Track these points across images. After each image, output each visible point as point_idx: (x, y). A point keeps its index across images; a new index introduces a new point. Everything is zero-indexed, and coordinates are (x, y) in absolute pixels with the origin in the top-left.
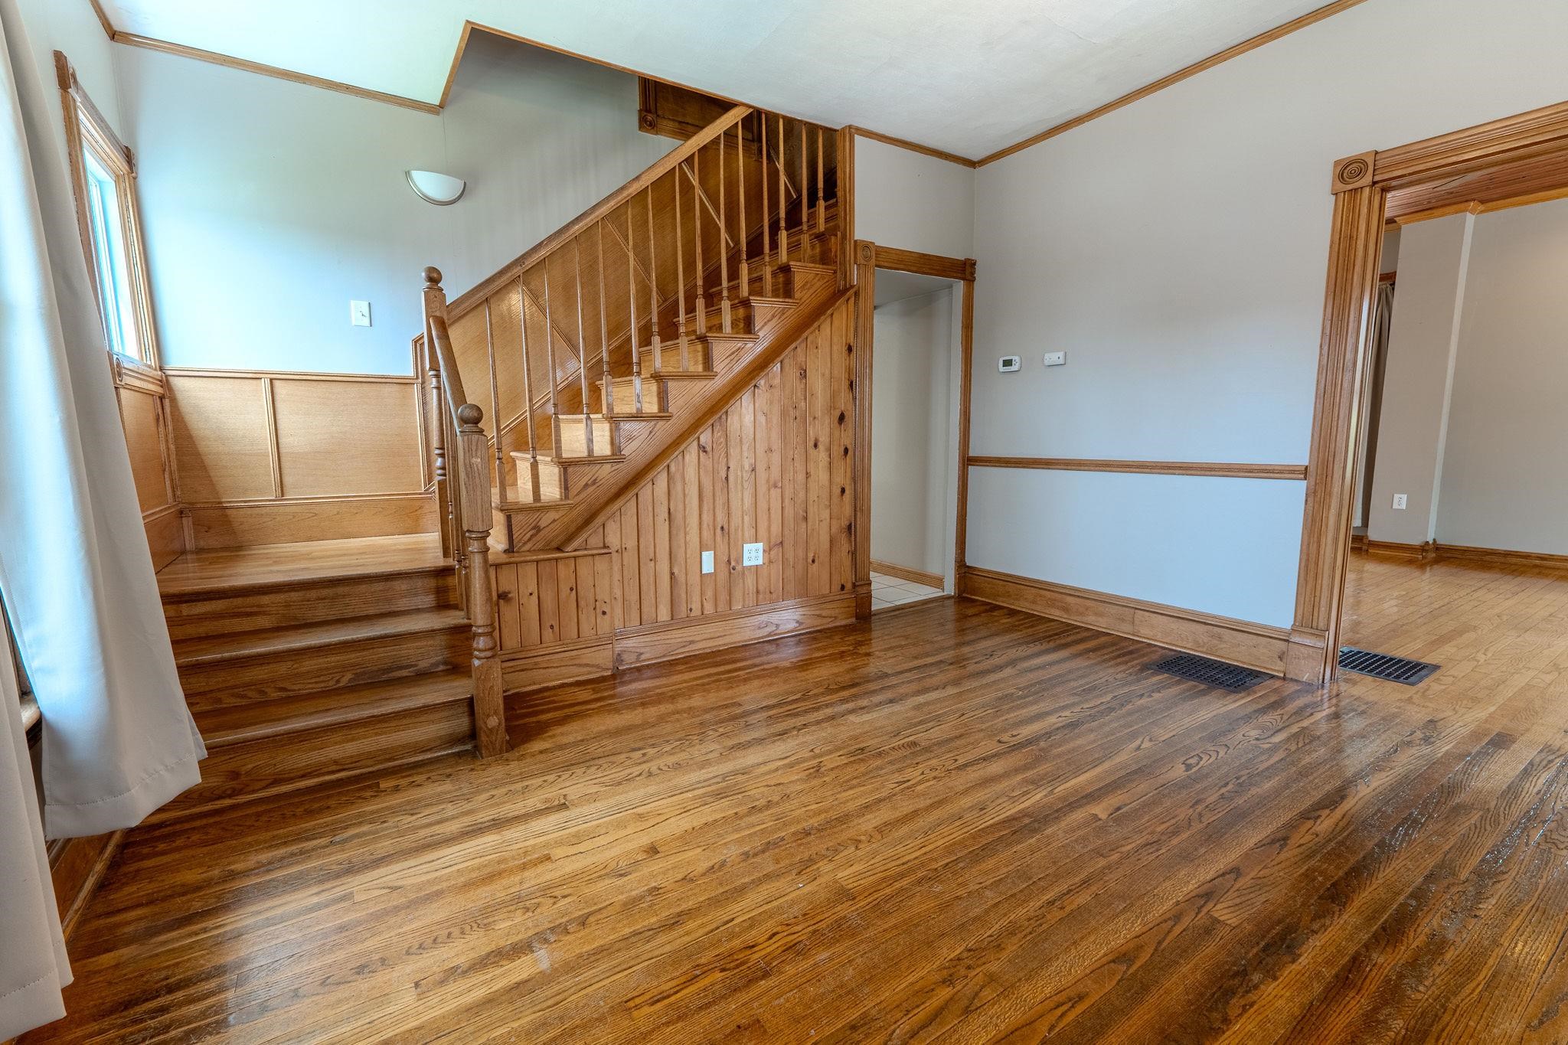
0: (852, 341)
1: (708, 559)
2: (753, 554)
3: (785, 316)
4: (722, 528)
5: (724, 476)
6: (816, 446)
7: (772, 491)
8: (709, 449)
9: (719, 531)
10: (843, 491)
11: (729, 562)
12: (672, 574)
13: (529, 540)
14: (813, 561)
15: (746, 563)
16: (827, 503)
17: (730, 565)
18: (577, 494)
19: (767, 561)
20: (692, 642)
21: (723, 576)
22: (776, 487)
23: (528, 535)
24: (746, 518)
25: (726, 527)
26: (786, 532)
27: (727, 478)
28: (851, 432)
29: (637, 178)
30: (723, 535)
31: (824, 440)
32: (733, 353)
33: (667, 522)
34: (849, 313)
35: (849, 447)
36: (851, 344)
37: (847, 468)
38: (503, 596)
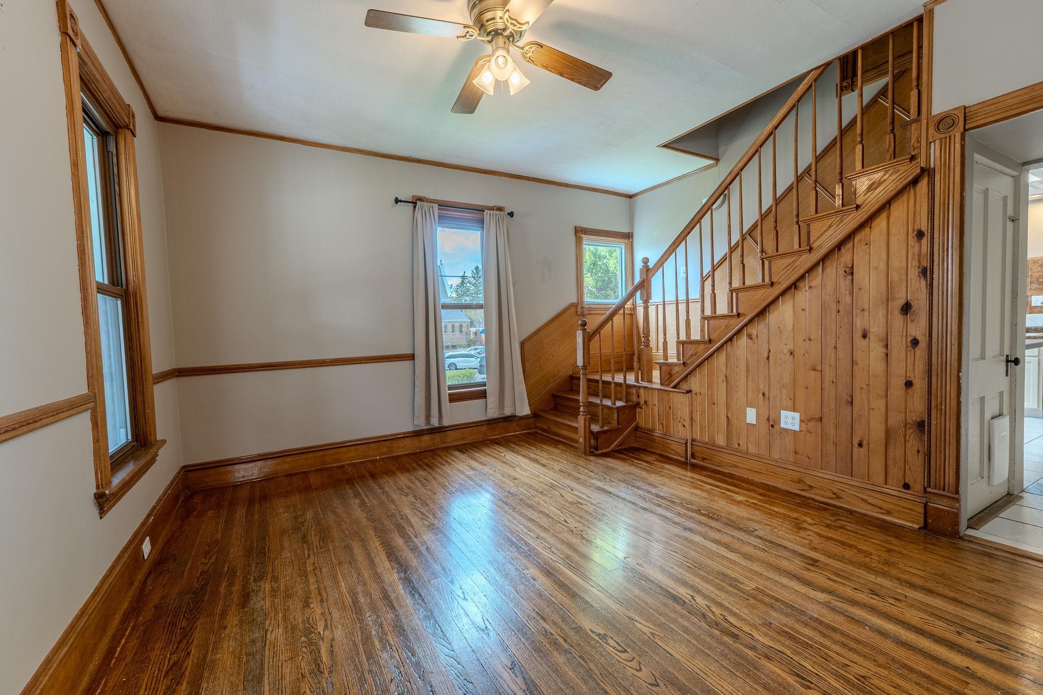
0: (924, 226)
1: (751, 416)
2: (790, 420)
4: (764, 394)
5: (766, 355)
6: (864, 336)
7: (812, 373)
8: (754, 337)
9: (761, 395)
10: (909, 384)
11: (768, 419)
12: (727, 417)
13: (667, 379)
14: (860, 445)
15: (783, 425)
16: (883, 394)
17: (773, 423)
18: (689, 359)
19: (803, 429)
20: (736, 466)
21: (764, 427)
22: (814, 369)
23: (667, 378)
24: (784, 391)
25: (767, 394)
26: (826, 410)
27: (768, 358)
28: (923, 322)
30: (764, 400)
31: (877, 329)
32: (789, 264)
33: (725, 381)
34: (918, 197)
35: (919, 338)
36: (922, 229)
37: (917, 359)
38: (646, 402)
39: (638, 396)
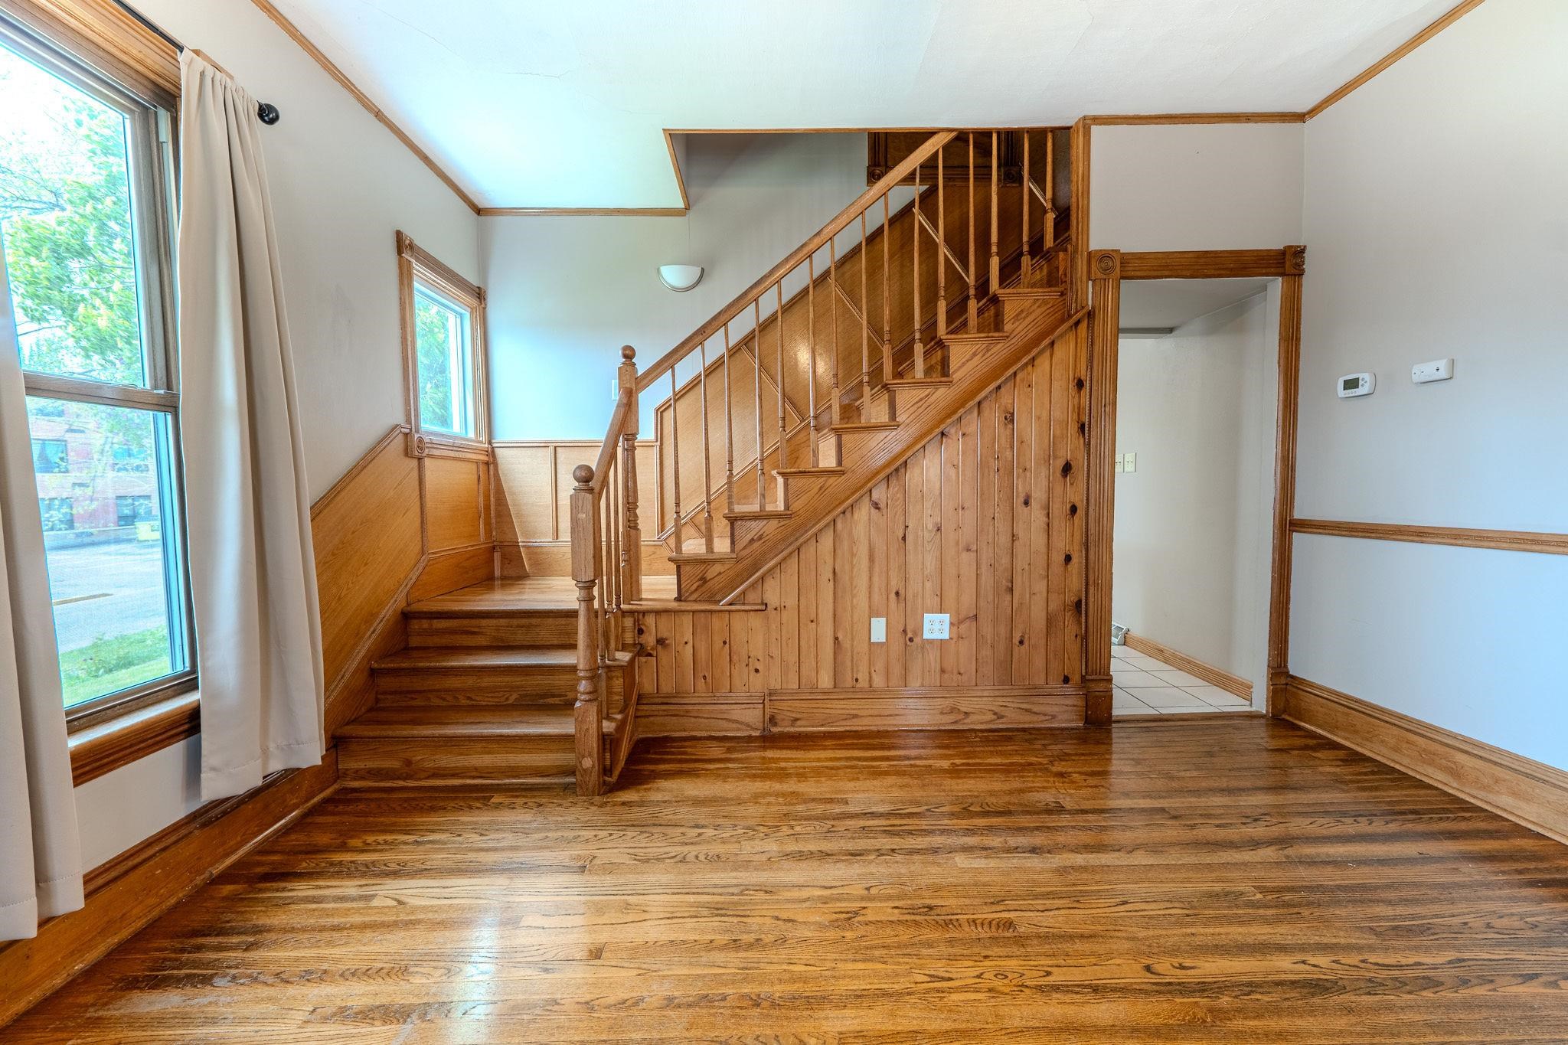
0: (1083, 374)
1: (879, 630)
2: (937, 626)
3: (990, 353)
4: (897, 594)
5: (901, 535)
6: (1026, 503)
7: (965, 556)
8: (882, 505)
9: (893, 596)
10: (1068, 559)
11: (905, 631)
12: (836, 639)
13: (696, 590)
14: (1021, 642)
15: (927, 636)
16: (1044, 573)
17: (908, 636)
18: (744, 548)
19: (955, 636)
20: (855, 716)
21: (897, 647)
22: (968, 550)
23: (695, 585)
24: (928, 585)
25: (902, 592)
26: (982, 603)
27: (904, 538)
28: (1081, 485)
29: (818, 233)
30: (898, 602)
31: (1039, 495)
32: (921, 400)
33: (832, 581)
34: (1079, 340)
35: (1078, 505)
36: (1082, 378)
37: (1075, 530)
38: (661, 642)
39: (641, 632)
